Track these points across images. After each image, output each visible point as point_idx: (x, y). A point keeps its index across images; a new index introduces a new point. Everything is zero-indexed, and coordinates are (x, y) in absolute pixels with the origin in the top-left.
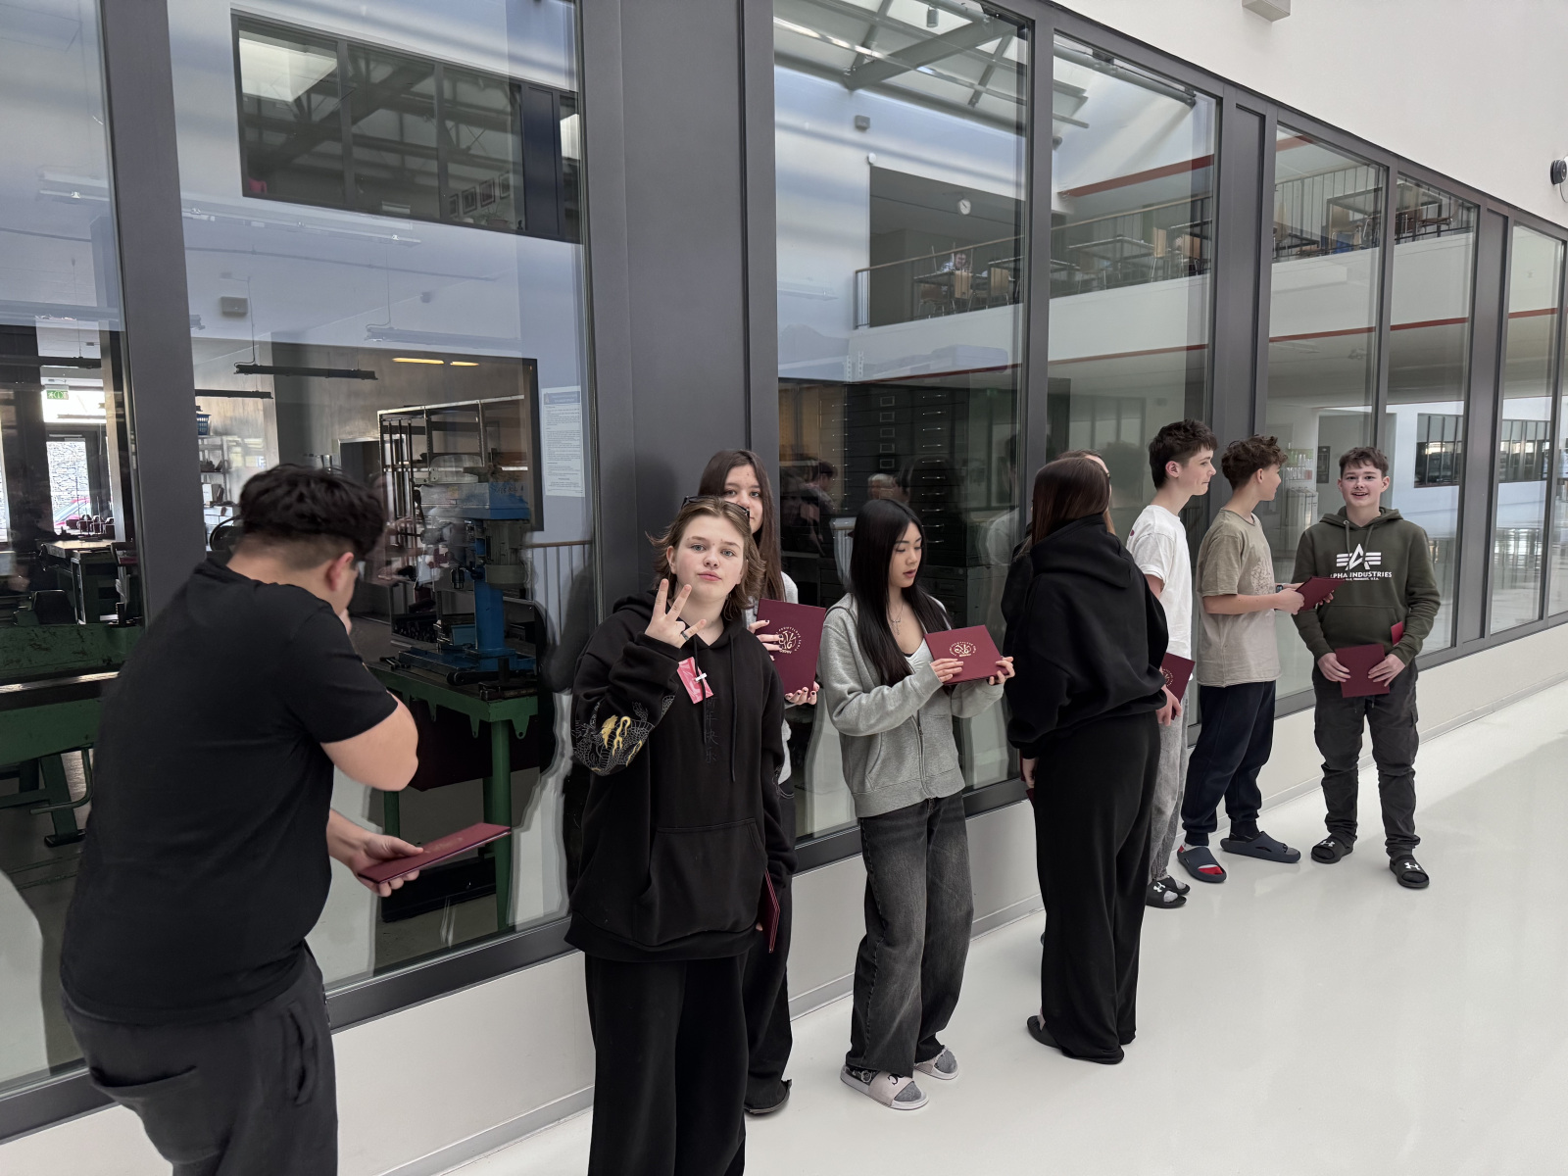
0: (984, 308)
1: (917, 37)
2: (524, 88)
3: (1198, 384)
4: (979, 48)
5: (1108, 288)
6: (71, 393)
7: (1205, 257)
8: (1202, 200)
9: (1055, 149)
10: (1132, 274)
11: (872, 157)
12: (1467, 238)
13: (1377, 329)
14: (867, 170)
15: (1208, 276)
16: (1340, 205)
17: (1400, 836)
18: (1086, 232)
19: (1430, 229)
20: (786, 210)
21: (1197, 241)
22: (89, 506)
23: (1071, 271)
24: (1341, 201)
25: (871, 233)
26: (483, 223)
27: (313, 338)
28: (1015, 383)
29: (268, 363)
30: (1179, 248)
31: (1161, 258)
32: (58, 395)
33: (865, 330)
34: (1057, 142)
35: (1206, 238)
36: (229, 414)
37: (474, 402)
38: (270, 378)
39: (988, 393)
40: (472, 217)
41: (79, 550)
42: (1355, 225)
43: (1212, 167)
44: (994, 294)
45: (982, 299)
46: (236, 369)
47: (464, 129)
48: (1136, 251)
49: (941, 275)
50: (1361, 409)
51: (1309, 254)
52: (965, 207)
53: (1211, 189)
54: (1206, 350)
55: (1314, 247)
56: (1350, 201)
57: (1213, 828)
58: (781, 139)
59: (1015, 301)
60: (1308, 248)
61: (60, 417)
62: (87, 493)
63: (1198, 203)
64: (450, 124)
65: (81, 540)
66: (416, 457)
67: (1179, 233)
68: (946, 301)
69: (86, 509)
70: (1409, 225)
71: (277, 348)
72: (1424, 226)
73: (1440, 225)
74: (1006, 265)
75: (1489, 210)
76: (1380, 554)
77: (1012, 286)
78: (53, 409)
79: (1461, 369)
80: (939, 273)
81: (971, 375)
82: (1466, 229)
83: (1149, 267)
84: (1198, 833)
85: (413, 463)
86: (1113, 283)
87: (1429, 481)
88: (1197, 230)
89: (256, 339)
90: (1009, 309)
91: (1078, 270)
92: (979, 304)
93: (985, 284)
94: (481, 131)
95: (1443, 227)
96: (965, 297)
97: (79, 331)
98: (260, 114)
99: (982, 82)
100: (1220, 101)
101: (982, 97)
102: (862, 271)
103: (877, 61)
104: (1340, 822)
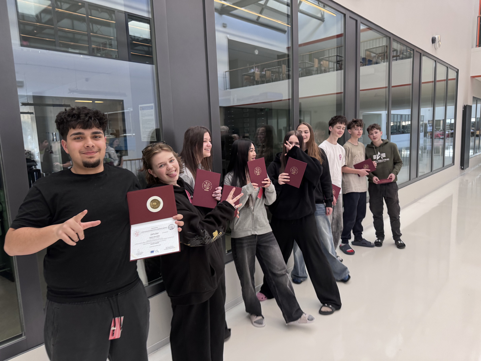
2: (116, 12)
3: (340, 105)
10: (309, 72)
11: (228, 36)
12: (411, 60)
13: (388, 88)
14: (227, 40)
16: (369, 51)
19: (394, 58)
21: (328, 62)
25: (229, 60)
26: (104, 56)
27: (47, 94)
28: (289, 105)
29: (32, 102)
31: (317, 67)
38: (33, 107)
39: (266, 110)
40: (100, 54)
42: (373, 58)
44: (267, 79)
45: (263, 80)
46: (21, 104)
47: (94, 26)
48: (309, 65)
49: (251, 73)
52: (257, 52)
53: (343, 44)
57: (350, 238)
64: (90, 24)
68: (252, 81)
70: (399, 56)
71: (35, 97)
74: (271, 70)
75: (416, 51)
76: (385, 154)
79: (410, 99)
82: (409, 57)
83: (313, 71)
84: (345, 240)
86: (303, 75)
89: (28, 94)
93: (264, 76)
95: (398, 58)
96: (259, 80)
98: (24, 20)
99: (261, 13)
100: (345, 15)
101: (261, 18)
102: (227, 72)
103: (228, 6)
104: (380, 233)
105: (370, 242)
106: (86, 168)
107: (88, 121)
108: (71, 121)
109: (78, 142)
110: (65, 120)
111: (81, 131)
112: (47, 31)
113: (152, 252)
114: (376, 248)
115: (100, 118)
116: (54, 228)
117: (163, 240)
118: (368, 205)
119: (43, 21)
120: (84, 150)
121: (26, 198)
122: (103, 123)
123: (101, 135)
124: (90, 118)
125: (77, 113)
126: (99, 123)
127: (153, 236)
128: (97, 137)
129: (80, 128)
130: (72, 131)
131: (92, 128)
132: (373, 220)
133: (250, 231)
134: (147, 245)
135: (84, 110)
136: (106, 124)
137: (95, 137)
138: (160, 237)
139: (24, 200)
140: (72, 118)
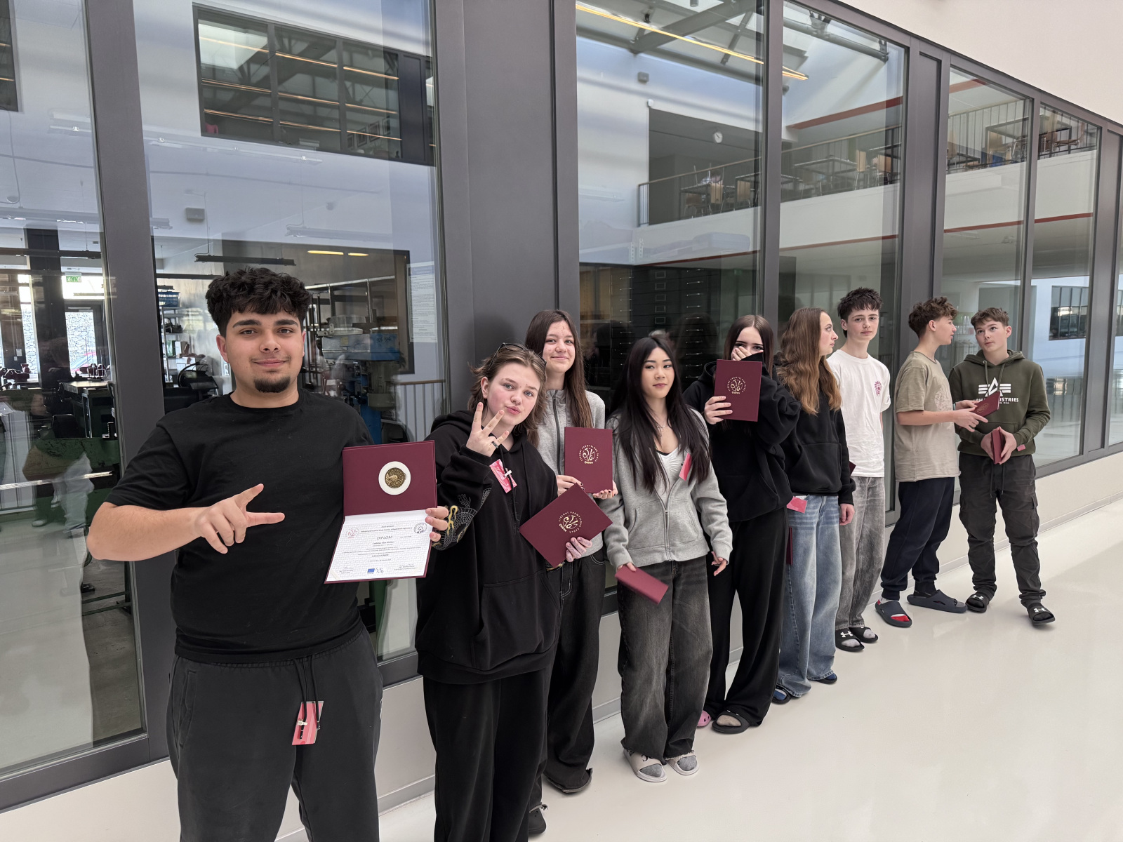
0: (732, 210)
1: (682, 14)
2: (401, 57)
3: (890, 266)
4: (727, 21)
5: (823, 195)
6: (83, 278)
7: (895, 171)
8: (893, 130)
9: (784, 94)
10: (841, 184)
11: (651, 102)
12: (1092, 154)
13: (1025, 223)
14: (647, 111)
15: (898, 185)
16: (995, 132)
17: (1029, 591)
18: (807, 154)
19: (1062, 148)
20: (585, 141)
21: (889, 159)
22: (95, 358)
23: (796, 183)
24: (996, 129)
25: (650, 158)
26: (371, 153)
28: (754, 265)
29: (220, 254)
30: (875, 165)
31: (863, 172)
32: (74, 279)
33: (645, 227)
34: (785, 90)
35: (897, 157)
36: (193, 292)
37: (364, 280)
38: (222, 265)
39: (735, 272)
40: (363, 149)
41: (87, 387)
42: (1007, 146)
43: (901, 106)
44: (740, 200)
45: (730, 203)
46: (196, 259)
47: (358, 87)
48: (844, 168)
49: (700, 187)
50: (1012, 283)
51: (972, 168)
52: (718, 138)
53: (900, 122)
54: (897, 239)
55: (976, 163)
56: (1002, 128)
57: (904, 587)
58: (581, 88)
59: (755, 205)
60: (971, 163)
61: (76, 295)
62: (94, 348)
63: (891, 131)
64: (348, 84)
65: (89, 381)
66: (324, 320)
67: (876, 154)
68: (704, 206)
69: (93, 360)
70: (1048, 144)
71: (226, 244)
72: (1058, 146)
73: (1070, 146)
74: (747, 179)
75: (1108, 131)
76: (1010, 385)
77: (752, 194)
78: (70, 289)
79: (1087, 252)
80: (699, 185)
81: (722, 259)
82: (1090, 148)
83: (854, 180)
84: (891, 591)
85: (321, 325)
86: (826, 191)
87: (1061, 335)
88: (889, 151)
89: (211, 238)
90: (750, 211)
91: (801, 182)
92: (729, 208)
93: (733, 193)
94: (370, 88)
95: (1073, 147)
96: (719, 202)
97: (86, 232)
98: (214, 78)
99: (731, 47)
100: (907, 50)
101: (730, 58)
102: (643, 184)
103: (653, 33)
104: (985, 580)
105: (955, 601)
106: (262, 393)
107: (270, 297)
108: (237, 296)
109: (247, 338)
110: (225, 295)
111: (255, 317)
112: (257, 102)
113: (371, 571)
114: (969, 615)
115: (295, 293)
116: (193, 513)
117: (398, 550)
118: (956, 510)
119: (254, 80)
120: (257, 355)
121: (143, 448)
122: (300, 304)
123: (293, 326)
124: (274, 291)
125: (248, 281)
126: (291, 303)
127: (381, 541)
128: (287, 330)
129: (253, 312)
130: (237, 318)
131: (276, 313)
132: (966, 547)
133: (659, 552)
134: (364, 556)
135: (263, 276)
136: (306, 305)
137: (282, 330)
138: (394, 545)
139: (139, 452)
140: (239, 289)
